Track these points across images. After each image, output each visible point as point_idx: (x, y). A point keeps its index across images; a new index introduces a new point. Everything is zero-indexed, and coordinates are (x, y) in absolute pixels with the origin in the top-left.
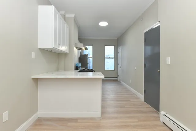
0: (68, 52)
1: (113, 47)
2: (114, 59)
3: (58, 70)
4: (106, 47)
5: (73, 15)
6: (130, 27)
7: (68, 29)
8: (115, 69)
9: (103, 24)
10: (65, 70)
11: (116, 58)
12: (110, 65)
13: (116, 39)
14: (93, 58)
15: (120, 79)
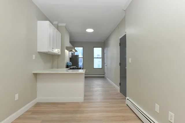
0: (60, 53)
1: (101, 48)
2: (101, 59)
3: (52, 67)
4: (94, 48)
6: (112, 32)
7: (60, 35)
8: (103, 68)
9: (90, 30)
10: (58, 68)
11: (103, 58)
12: (97, 64)
13: (103, 41)
14: (83, 58)
15: (106, 76)
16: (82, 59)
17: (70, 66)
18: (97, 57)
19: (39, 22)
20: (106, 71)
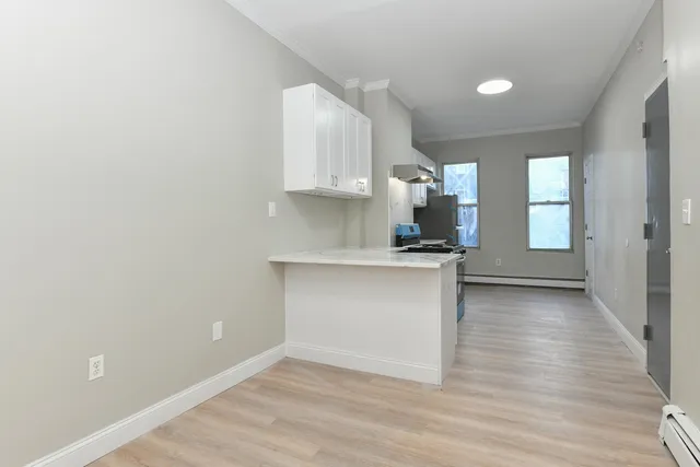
0: (368, 193)
1: (566, 159)
2: (567, 207)
3: (343, 243)
4: (531, 161)
5: (384, 84)
7: (369, 127)
8: (575, 248)
10: (363, 245)
11: (577, 201)
12: (548, 229)
13: (577, 124)
14: (479, 205)
15: (593, 285)
16: (475, 209)
17: (415, 239)
18: (544, 200)
19: (287, 93)
20: (590, 264)
